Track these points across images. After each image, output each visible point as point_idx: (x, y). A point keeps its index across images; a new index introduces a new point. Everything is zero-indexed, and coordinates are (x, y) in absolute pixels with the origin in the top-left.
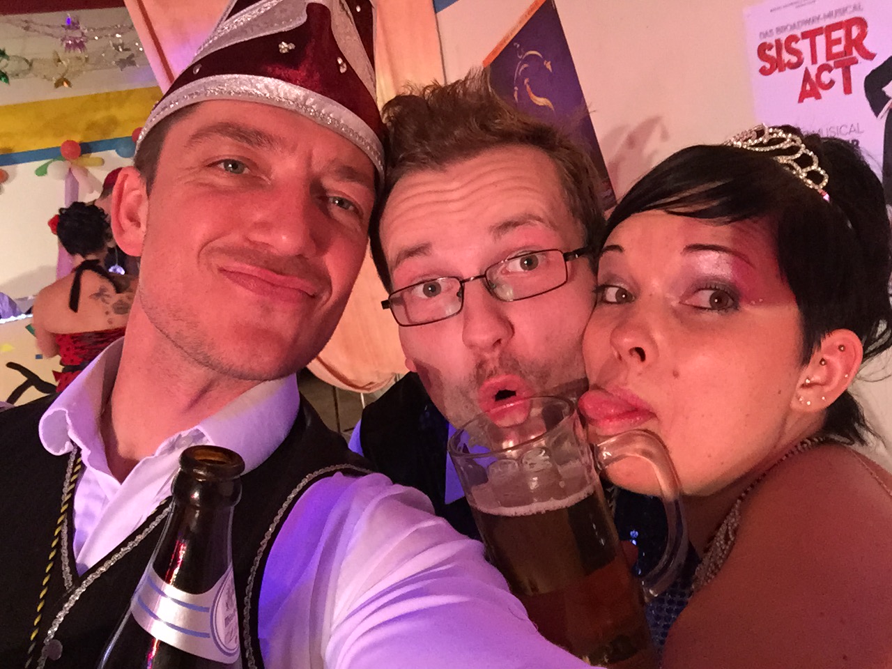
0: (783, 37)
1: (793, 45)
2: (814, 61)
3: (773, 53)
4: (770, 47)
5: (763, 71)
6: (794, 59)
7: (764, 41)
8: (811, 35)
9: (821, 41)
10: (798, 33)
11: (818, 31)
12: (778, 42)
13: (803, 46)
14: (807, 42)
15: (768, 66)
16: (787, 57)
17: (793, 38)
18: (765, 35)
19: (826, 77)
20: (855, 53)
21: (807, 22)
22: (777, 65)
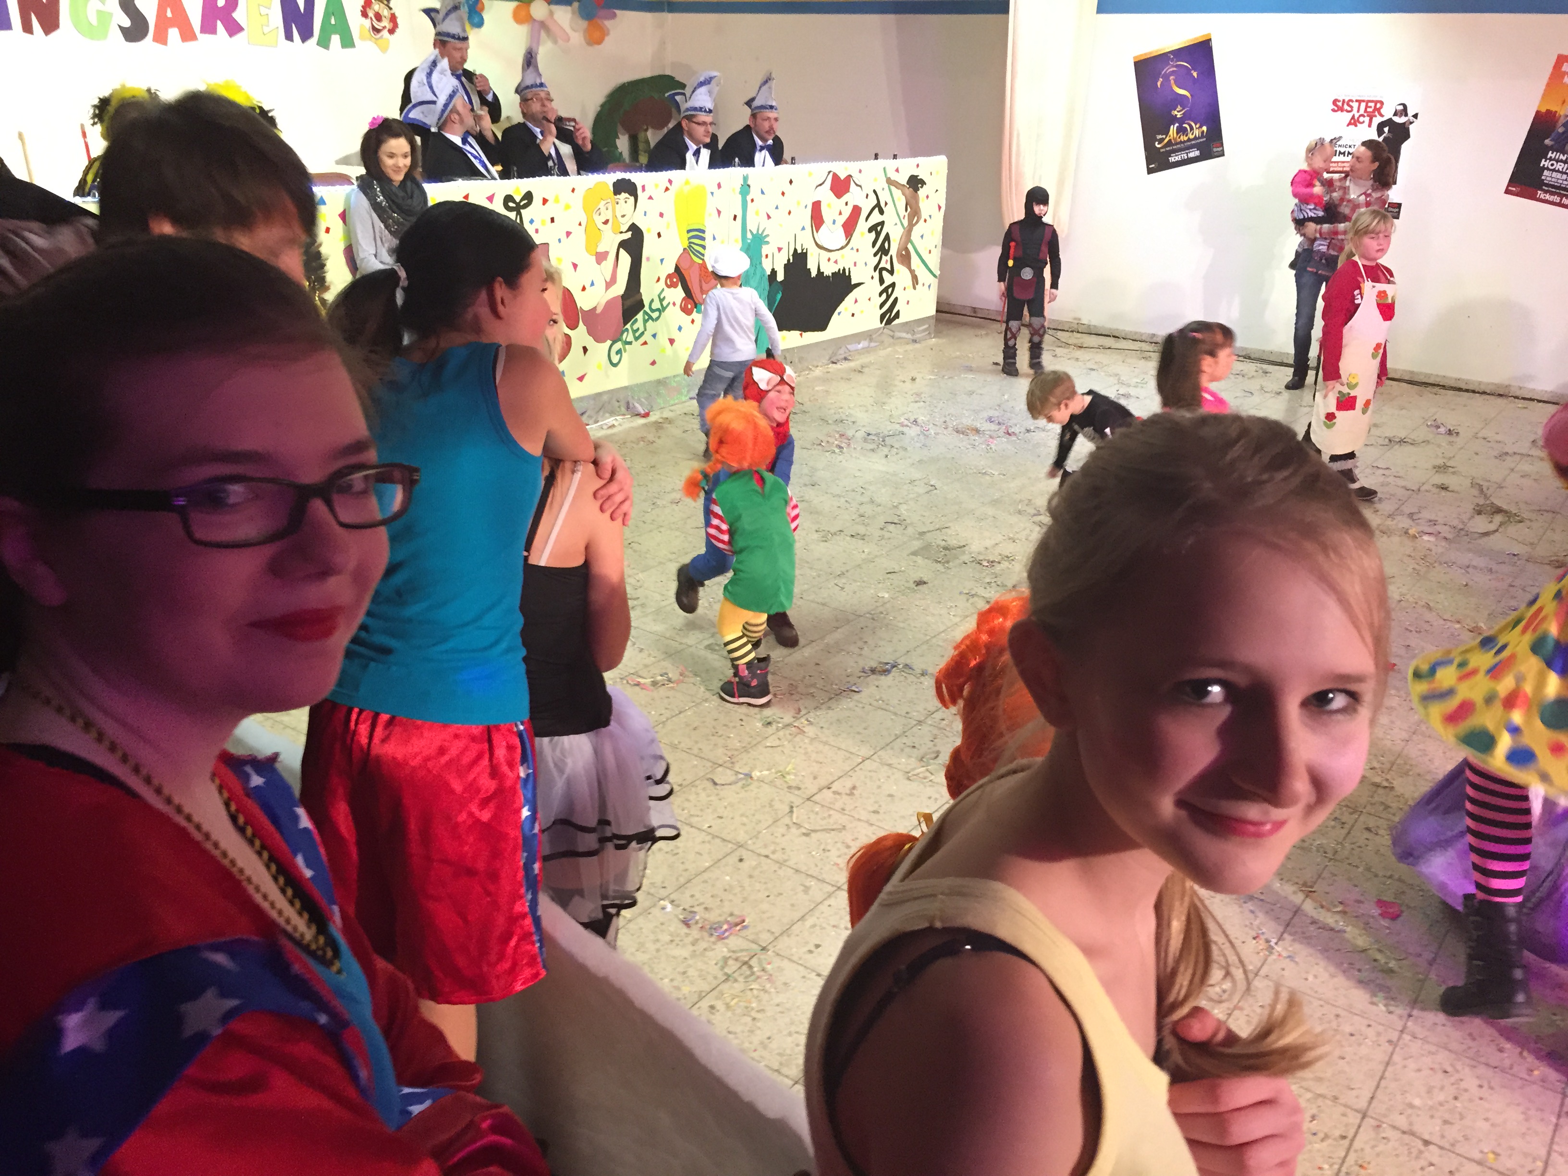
0: (1347, 99)
1: (1350, 103)
2: (1358, 111)
3: (1340, 104)
5: (1333, 110)
6: (1349, 109)
7: (1336, 98)
8: (1360, 101)
9: (1363, 105)
10: (1354, 99)
11: (1363, 101)
12: (1344, 101)
13: (1355, 105)
14: (1357, 104)
15: (1336, 109)
16: (1346, 107)
18: (1339, 96)
19: (1361, 119)
20: (1376, 113)
21: (1361, 96)
22: (1341, 109)
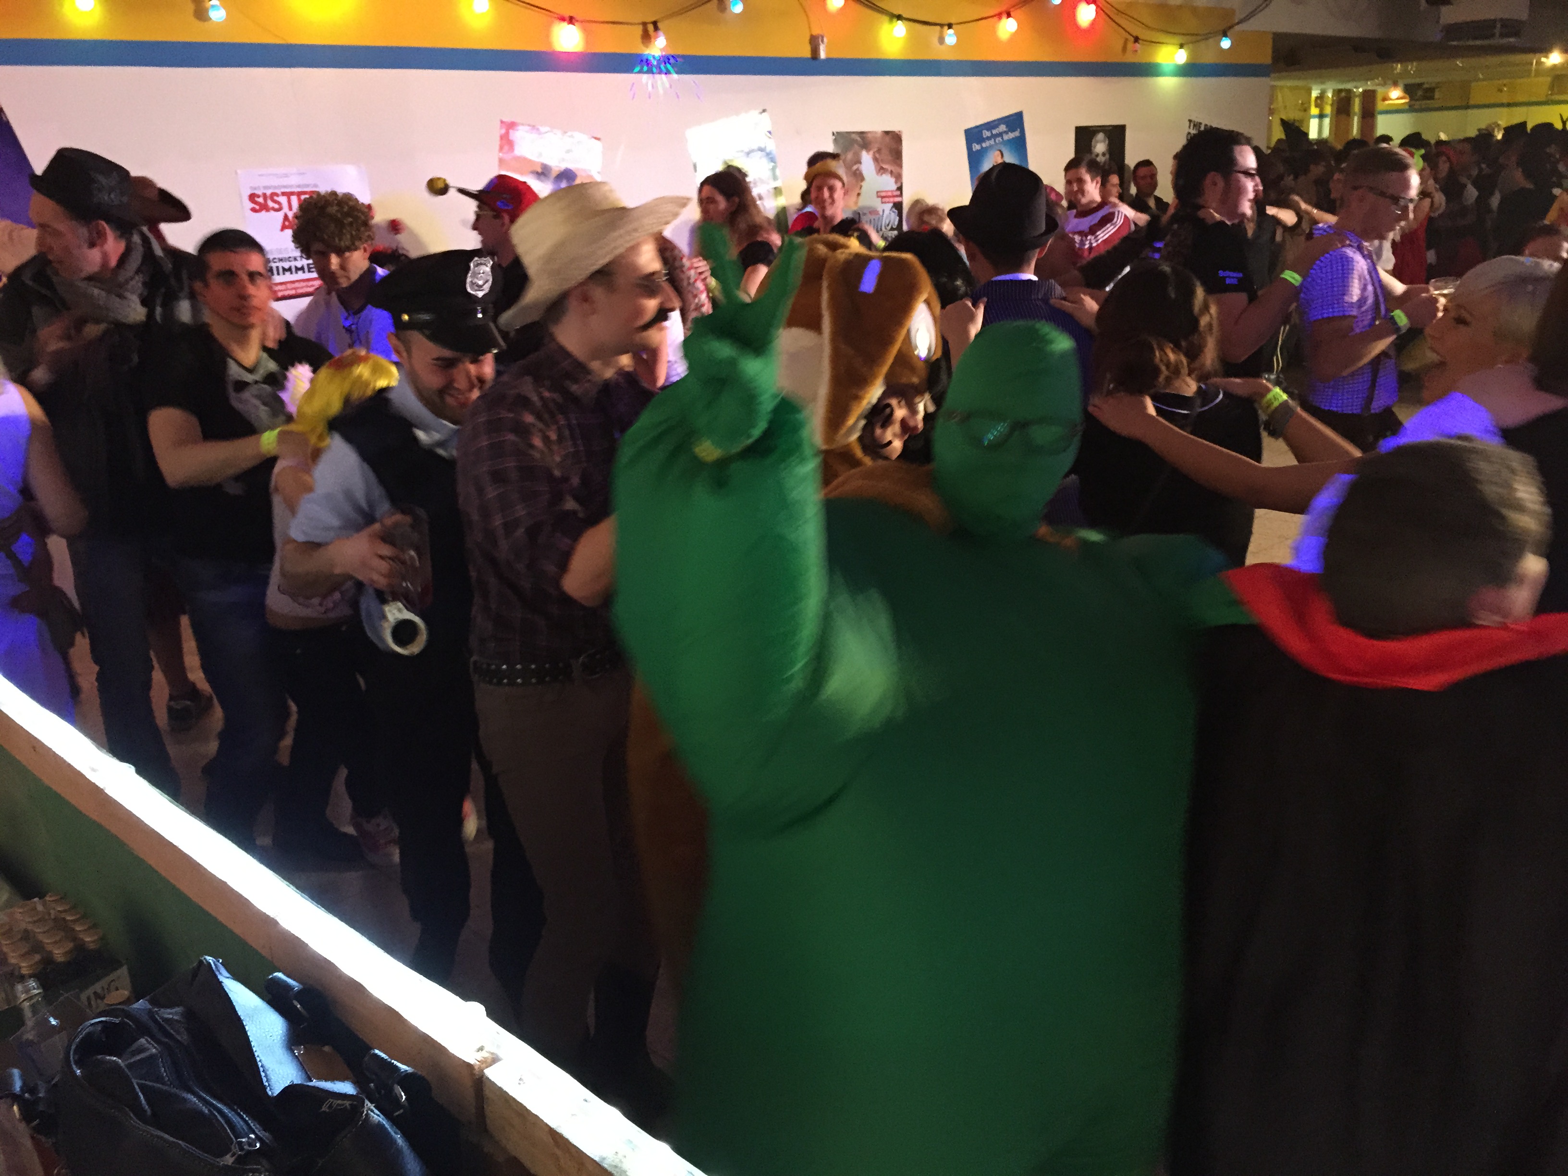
0: (268, 192)
1: (276, 198)
2: (290, 208)
3: (261, 200)
4: (259, 196)
5: (254, 210)
6: (276, 206)
7: (253, 192)
8: (288, 195)
10: (279, 191)
11: (292, 193)
12: (265, 195)
13: (283, 200)
14: (285, 198)
15: (257, 207)
16: (271, 204)
17: (274, 194)
18: (255, 189)
21: (285, 187)
22: (264, 207)
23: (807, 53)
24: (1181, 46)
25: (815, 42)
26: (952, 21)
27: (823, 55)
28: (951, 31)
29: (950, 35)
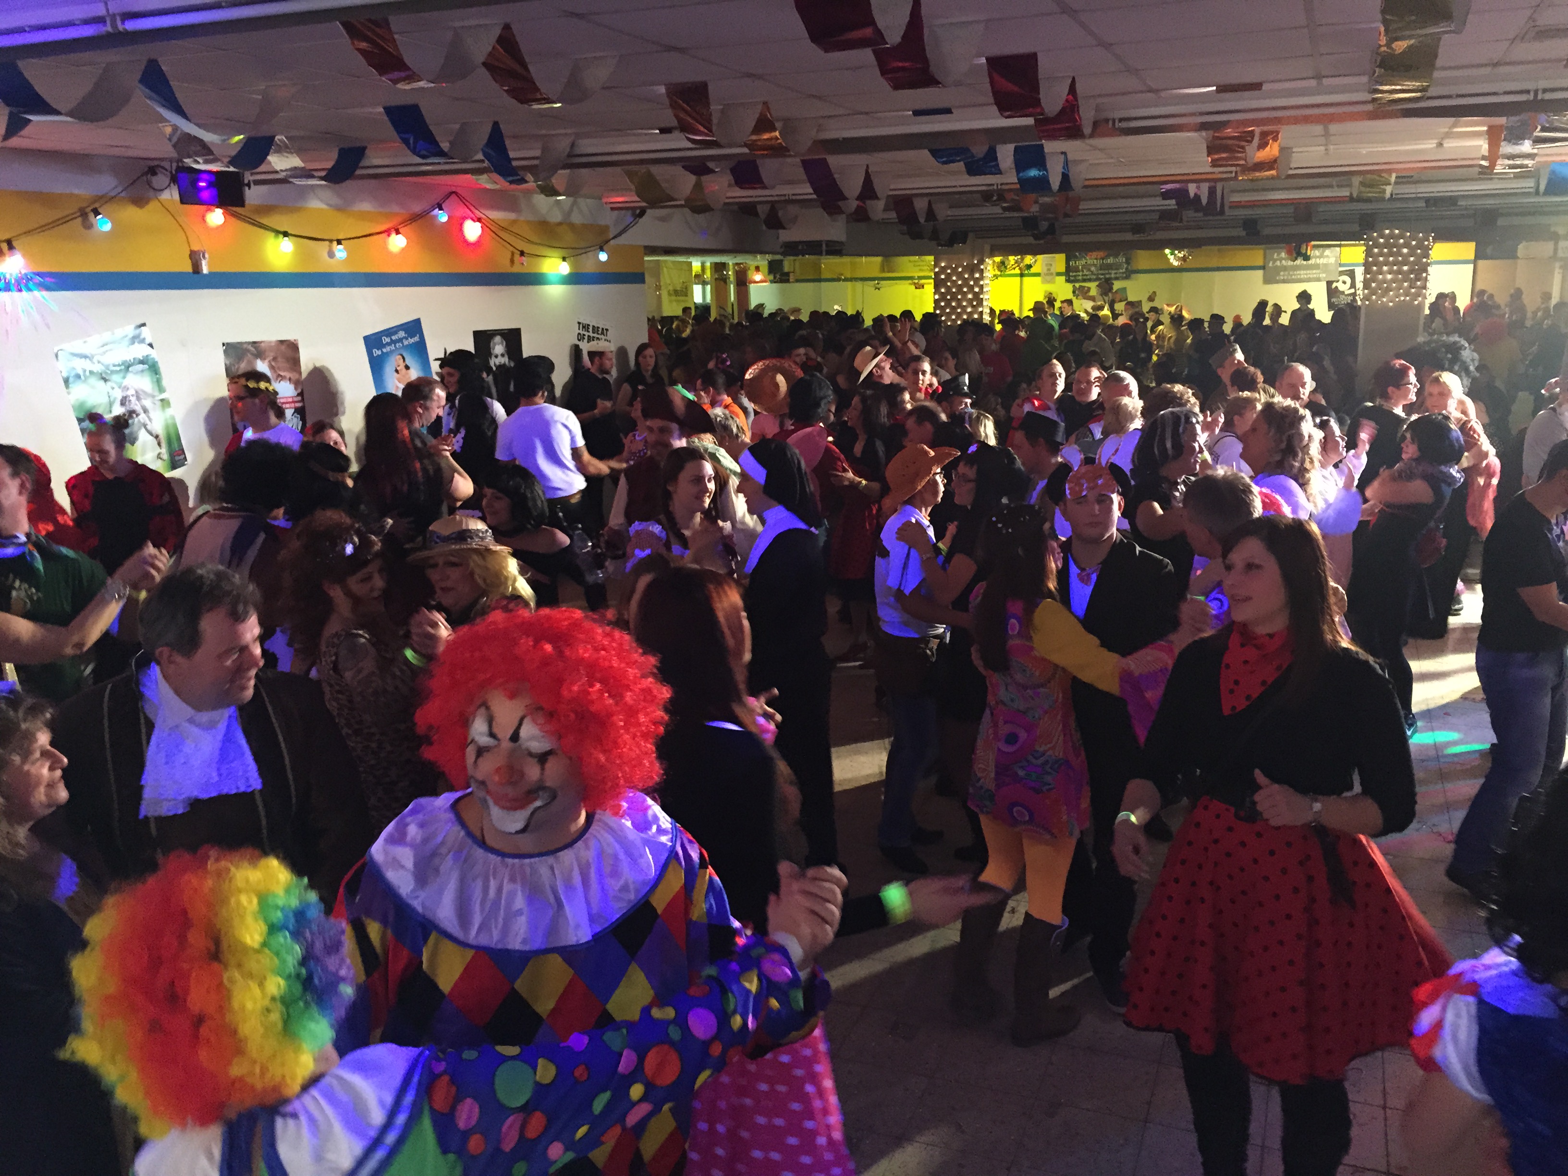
23: (188, 268)
24: (564, 259)
25: (195, 258)
26: (340, 237)
27: (205, 270)
28: (340, 247)
29: (340, 251)
